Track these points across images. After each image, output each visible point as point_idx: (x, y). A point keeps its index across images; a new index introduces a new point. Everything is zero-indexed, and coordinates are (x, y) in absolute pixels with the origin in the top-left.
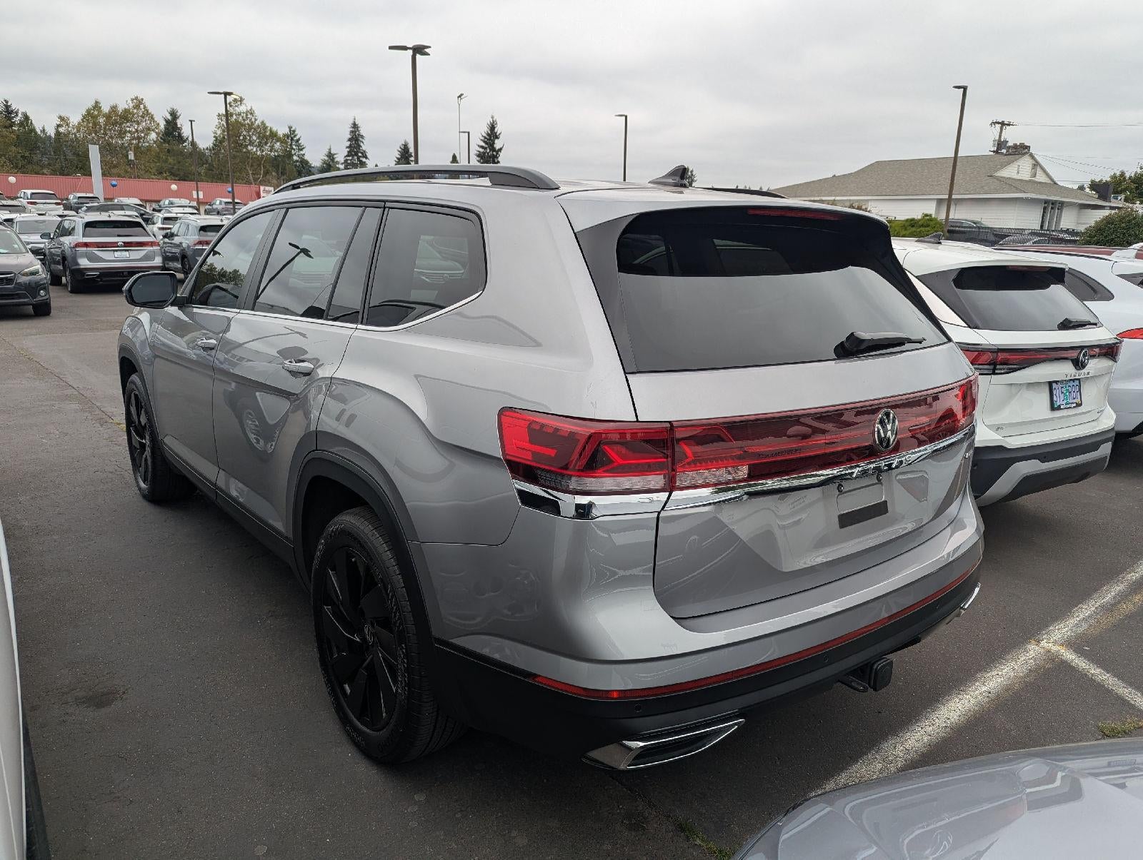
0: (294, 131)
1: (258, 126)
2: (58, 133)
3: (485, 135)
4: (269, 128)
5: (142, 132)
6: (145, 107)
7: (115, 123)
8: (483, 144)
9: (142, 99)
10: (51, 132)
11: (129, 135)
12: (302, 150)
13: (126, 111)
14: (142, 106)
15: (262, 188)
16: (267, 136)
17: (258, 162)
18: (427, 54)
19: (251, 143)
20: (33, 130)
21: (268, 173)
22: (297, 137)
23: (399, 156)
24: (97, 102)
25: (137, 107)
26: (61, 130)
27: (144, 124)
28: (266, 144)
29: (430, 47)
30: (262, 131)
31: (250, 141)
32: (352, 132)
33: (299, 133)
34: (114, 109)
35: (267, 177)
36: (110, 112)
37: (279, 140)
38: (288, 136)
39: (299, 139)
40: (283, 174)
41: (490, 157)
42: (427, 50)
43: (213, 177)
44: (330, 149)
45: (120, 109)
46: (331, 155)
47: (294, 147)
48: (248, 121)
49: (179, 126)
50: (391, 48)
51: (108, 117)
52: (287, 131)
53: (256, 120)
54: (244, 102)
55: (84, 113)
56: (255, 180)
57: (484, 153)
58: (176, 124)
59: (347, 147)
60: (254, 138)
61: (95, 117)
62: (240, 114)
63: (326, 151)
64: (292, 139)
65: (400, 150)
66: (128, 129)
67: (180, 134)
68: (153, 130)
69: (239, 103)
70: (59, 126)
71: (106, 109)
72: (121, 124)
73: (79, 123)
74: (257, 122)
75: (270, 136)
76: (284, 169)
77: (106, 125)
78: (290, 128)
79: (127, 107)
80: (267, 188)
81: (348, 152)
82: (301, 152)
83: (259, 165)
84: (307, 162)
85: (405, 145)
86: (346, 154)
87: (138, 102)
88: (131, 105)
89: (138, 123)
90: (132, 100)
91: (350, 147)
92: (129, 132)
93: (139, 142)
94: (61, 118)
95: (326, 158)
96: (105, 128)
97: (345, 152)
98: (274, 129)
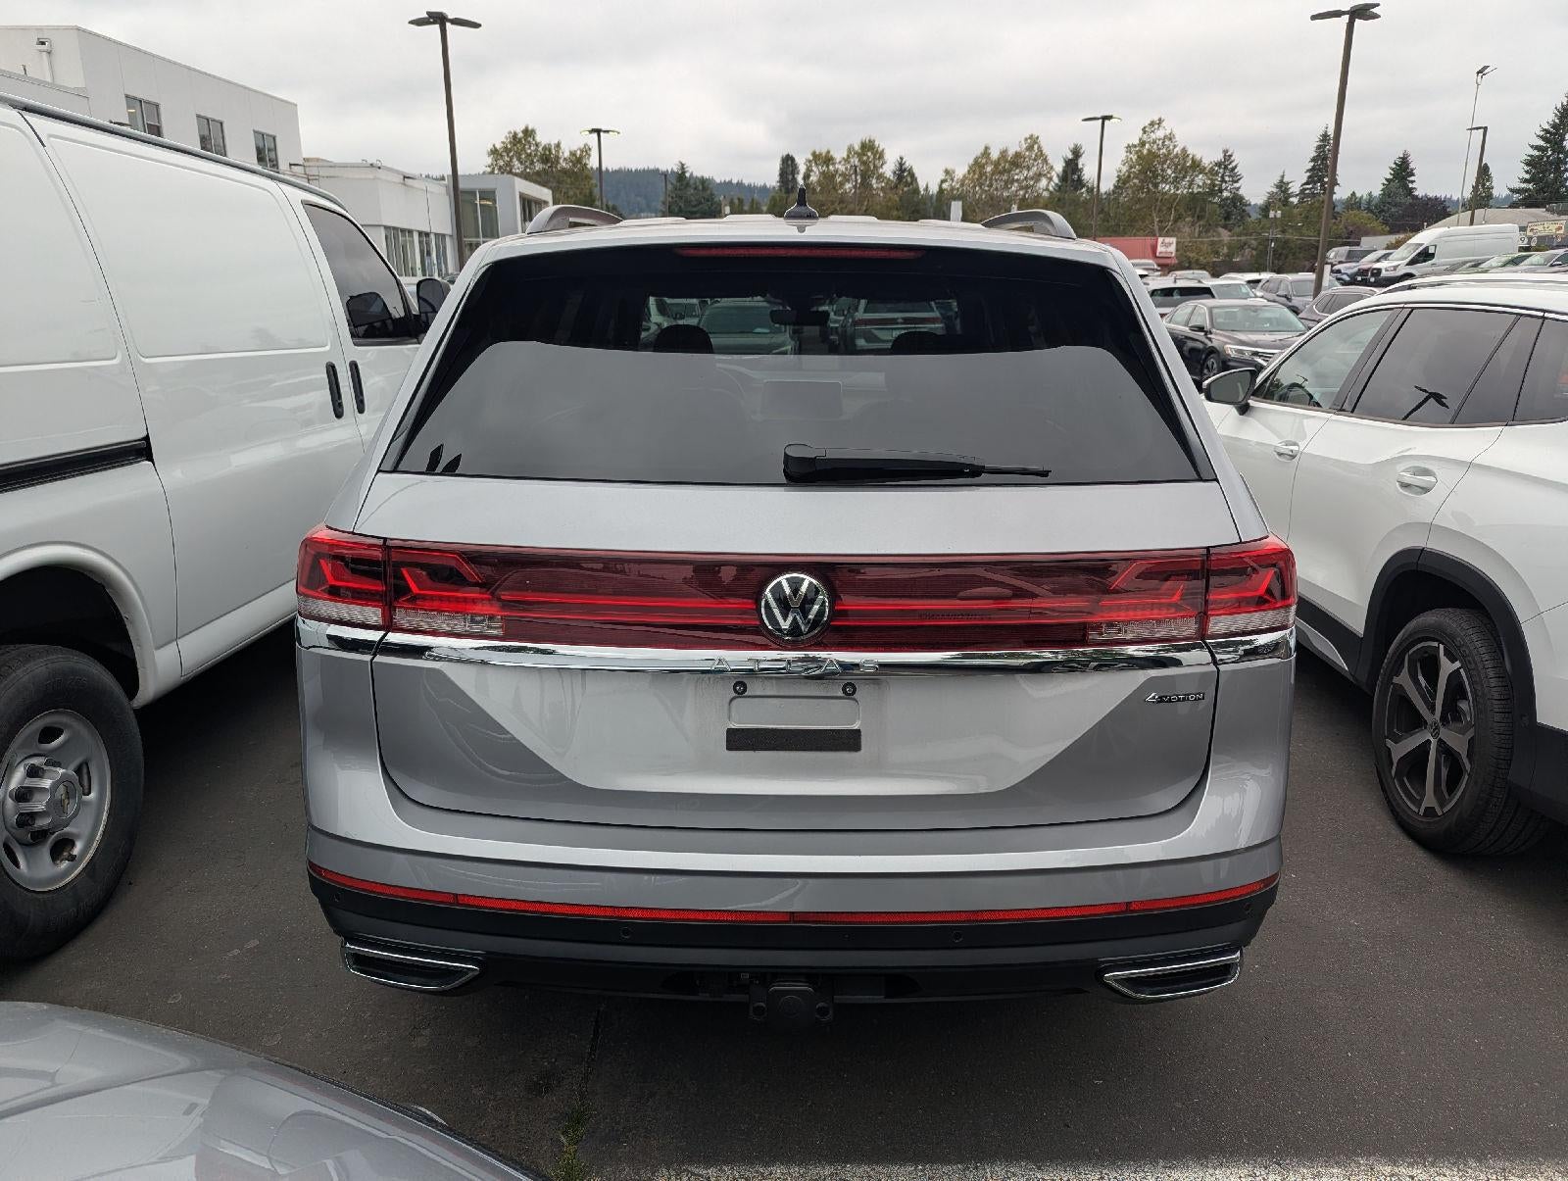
0: (1230, 156)
1: (1177, 156)
2: (941, 191)
3: (1547, 127)
4: (1191, 156)
5: (1032, 178)
6: (1039, 147)
7: (1004, 171)
8: (1542, 143)
9: (1038, 138)
10: (934, 189)
11: (1016, 184)
12: (1237, 182)
13: (1017, 155)
14: (1036, 147)
15: (1160, 240)
16: (1188, 166)
17: (1170, 202)
18: (1376, 16)
19: (1165, 180)
20: (916, 191)
21: (1180, 218)
22: (1234, 164)
23: (1390, 177)
24: (987, 148)
25: (1030, 148)
26: (945, 186)
27: (1035, 168)
28: (1184, 177)
29: (1378, 5)
30: (1182, 162)
31: (1163, 177)
32: (1319, 147)
33: (1237, 158)
34: (1004, 153)
35: (1179, 224)
36: (999, 159)
37: (1202, 171)
38: (1219, 164)
39: (1236, 167)
40: (1199, 218)
41: (1551, 163)
42: (1375, 10)
43: (1108, 230)
44: (1283, 177)
45: (1011, 152)
46: (1282, 186)
47: (1227, 179)
48: (1164, 150)
49: (1080, 166)
50: (1314, 18)
51: (997, 164)
52: (1219, 157)
53: (1175, 146)
54: (1164, 124)
55: (971, 162)
56: (1161, 229)
57: (1540, 158)
58: (1077, 164)
59: (1308, 171)
60: (1169, 172)
61: (982, 167)
62: (1154, 142)
63: (1276, 180)
64: (1226, 167)
65: (1394, 166)
66: (1016, 177)
67: (1079, 177)
68: (1045, 175)
69: (1156, 126)
70: (943, 182)
71: (995, 155)
72: (1009, 172)
73: (964, 176)
74: (1175, 150)
75: (1191, 167)
76: (1203, 210)
77: (993, 174)
78: (1225, 152)
79: (1019, 150)
80: (1167, 240)
81: (1309, 177)
82: (1236, 185)
83: (1170, 209)
84: (1241, 198)
85: (1403, 158)
86: (1305, 180)
87: (1033, 142)
88: (1025, 146)
89: (1029, 169)
90: (1026, 139)
91: (1313, 169)
92: (1017, 180)
93: (1027, 192)
94: (947, 172)
95: (1275, 190)
96: (991, 179)
97: (1304, 178)
98: (1198, 157)
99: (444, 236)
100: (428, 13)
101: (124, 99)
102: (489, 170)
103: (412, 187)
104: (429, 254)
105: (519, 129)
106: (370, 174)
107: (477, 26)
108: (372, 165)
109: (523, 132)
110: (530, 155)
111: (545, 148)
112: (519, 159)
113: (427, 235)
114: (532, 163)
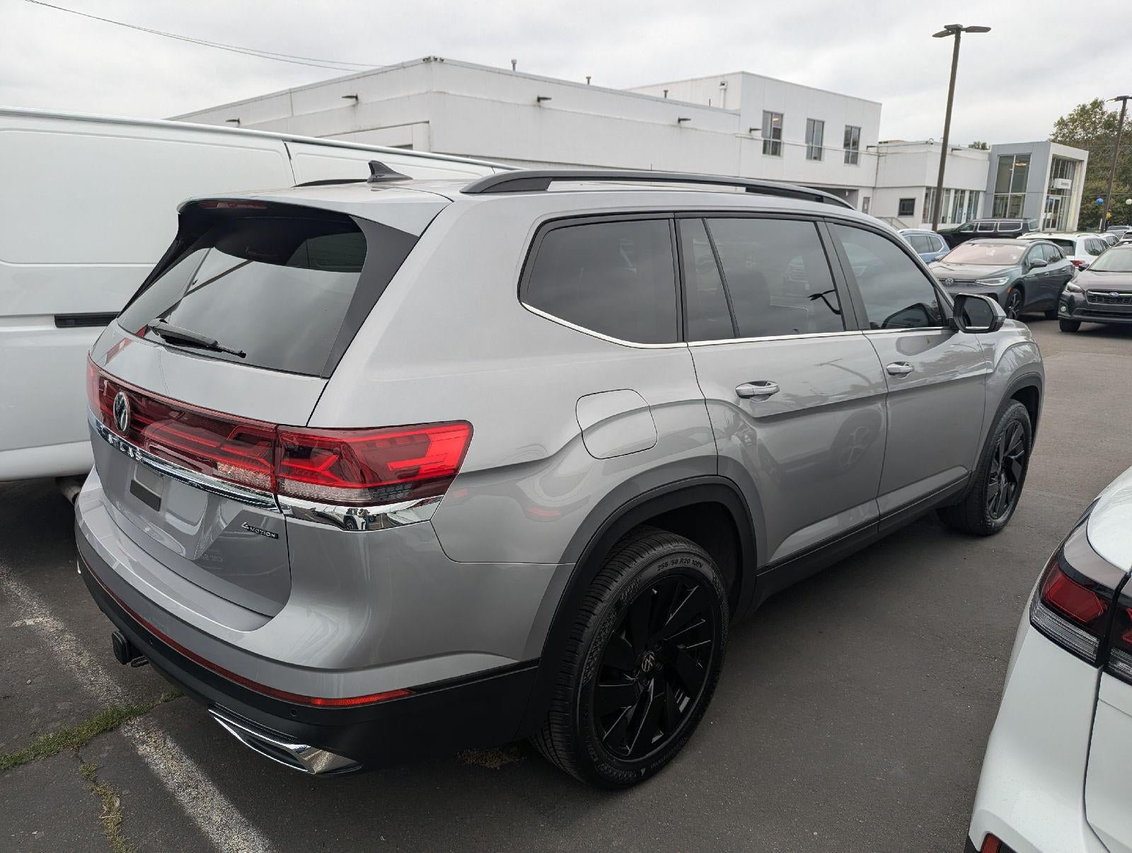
99: (978, 192)
100: (945, 27)
101: (762, 113)
102: (1053, 137)
103: (958, 156)
104: (961, 205)
105: (1088, 102)
106: (923, 149)
107: (986, 30)
108: (927, 142)
109: (1091, 105)
110: (1095, 122)
111: (1110, 116)
112: (1083, 127)
113: (963, 192)
114: (1095, 129)
